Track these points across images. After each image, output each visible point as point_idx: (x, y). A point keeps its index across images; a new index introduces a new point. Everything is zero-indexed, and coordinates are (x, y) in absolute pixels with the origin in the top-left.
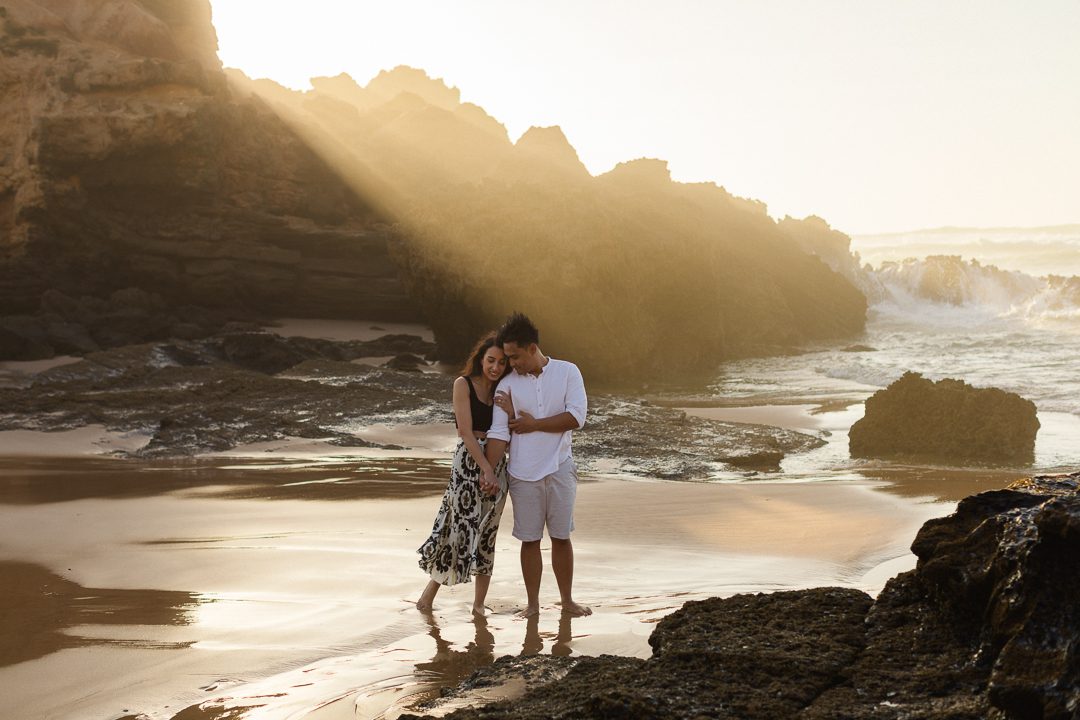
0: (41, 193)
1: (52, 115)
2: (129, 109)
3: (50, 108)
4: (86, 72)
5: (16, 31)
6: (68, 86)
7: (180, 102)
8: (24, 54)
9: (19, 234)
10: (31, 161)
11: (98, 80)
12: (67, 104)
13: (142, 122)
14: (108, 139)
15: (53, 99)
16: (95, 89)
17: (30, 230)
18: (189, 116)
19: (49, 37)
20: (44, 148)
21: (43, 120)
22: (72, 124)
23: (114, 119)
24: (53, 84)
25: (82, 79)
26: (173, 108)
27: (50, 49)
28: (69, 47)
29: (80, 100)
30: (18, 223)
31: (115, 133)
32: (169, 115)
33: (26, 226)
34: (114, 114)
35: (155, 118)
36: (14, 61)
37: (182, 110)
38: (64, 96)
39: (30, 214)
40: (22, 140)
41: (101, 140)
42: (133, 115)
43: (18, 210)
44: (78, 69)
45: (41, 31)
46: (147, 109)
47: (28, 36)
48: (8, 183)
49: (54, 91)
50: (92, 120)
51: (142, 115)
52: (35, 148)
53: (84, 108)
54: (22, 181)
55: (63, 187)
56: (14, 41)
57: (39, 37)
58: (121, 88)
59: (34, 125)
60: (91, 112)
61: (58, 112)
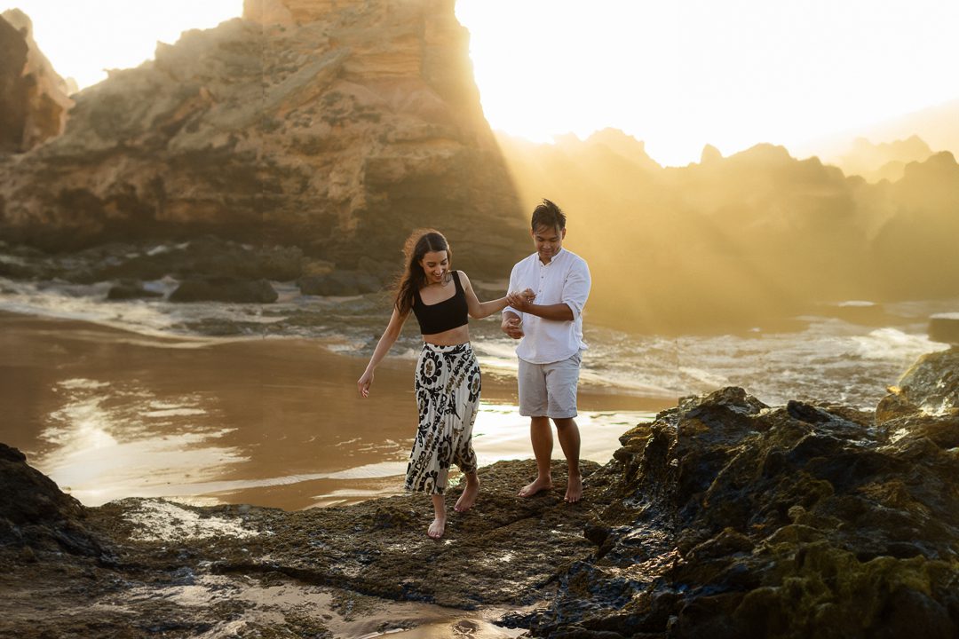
0: (365, 201)
1: (373, 157)
2: (416, 154)
3: (372, 153)
4: (394, 132)
5: (359, 108)
6: (383, 140)
7: (446, 150)
8: (363, 121)
9: (352, 224)
10: (361, 183)
11: (400, 137)
12: (382, 150)
13: (423, 161)
14: (403, 171)
15: (374, 148)
16: (398, 142)
17: (358, 223)
18: (450, 158)
19: (377, 112)
20: (367, 176)
21: (367, 160)
22: (384, 162)
23: (407, 160)
24: (376, 139)
25: (391, 136)
26: (441, 153)
27: (376, 119)
28: (387, 117)
29: (389, 148)
30: (352, 218)
31: (407, 167)
32: (439, 157)
33: (356, 220)
34: (408, 156)
35: (430, 159)
36: (356, 126)
37: (446, 154)
38: (381, 146)
39: (359, 213)
40: (357, 171)
41: (399, 171)
42: (418, 157)
43: (352, 211)
44: (390, 130)
45: (373, 109)
46: (427, 153)
47: (366, 112)
48: (348, 195)
49: (375, 143)
50: (395, 160)
51: (423, 157)
52: (363, 175)
53: (391, 153)
54: (355, 194)
55: (378, 198)
56: (357, 114)
57: (371, 112)
58: (414, 141)
59: (363, 162)
60: (395, 155)
61: (376, 155)
